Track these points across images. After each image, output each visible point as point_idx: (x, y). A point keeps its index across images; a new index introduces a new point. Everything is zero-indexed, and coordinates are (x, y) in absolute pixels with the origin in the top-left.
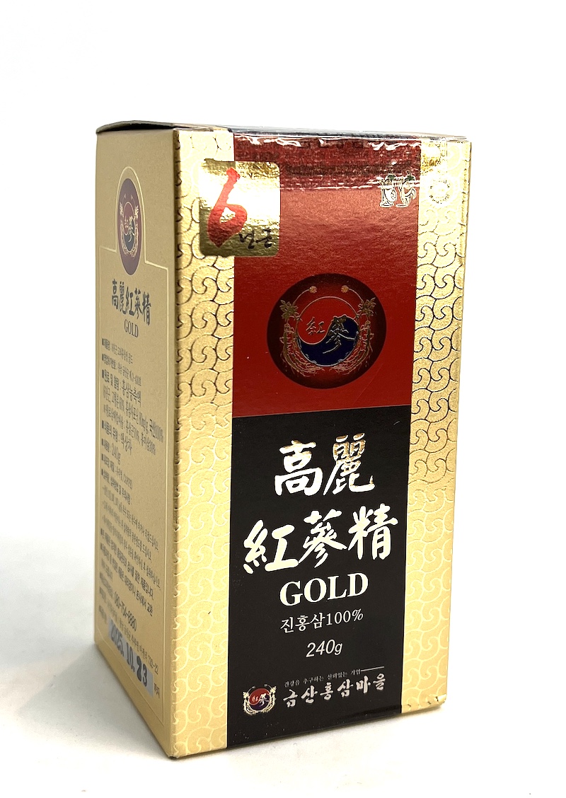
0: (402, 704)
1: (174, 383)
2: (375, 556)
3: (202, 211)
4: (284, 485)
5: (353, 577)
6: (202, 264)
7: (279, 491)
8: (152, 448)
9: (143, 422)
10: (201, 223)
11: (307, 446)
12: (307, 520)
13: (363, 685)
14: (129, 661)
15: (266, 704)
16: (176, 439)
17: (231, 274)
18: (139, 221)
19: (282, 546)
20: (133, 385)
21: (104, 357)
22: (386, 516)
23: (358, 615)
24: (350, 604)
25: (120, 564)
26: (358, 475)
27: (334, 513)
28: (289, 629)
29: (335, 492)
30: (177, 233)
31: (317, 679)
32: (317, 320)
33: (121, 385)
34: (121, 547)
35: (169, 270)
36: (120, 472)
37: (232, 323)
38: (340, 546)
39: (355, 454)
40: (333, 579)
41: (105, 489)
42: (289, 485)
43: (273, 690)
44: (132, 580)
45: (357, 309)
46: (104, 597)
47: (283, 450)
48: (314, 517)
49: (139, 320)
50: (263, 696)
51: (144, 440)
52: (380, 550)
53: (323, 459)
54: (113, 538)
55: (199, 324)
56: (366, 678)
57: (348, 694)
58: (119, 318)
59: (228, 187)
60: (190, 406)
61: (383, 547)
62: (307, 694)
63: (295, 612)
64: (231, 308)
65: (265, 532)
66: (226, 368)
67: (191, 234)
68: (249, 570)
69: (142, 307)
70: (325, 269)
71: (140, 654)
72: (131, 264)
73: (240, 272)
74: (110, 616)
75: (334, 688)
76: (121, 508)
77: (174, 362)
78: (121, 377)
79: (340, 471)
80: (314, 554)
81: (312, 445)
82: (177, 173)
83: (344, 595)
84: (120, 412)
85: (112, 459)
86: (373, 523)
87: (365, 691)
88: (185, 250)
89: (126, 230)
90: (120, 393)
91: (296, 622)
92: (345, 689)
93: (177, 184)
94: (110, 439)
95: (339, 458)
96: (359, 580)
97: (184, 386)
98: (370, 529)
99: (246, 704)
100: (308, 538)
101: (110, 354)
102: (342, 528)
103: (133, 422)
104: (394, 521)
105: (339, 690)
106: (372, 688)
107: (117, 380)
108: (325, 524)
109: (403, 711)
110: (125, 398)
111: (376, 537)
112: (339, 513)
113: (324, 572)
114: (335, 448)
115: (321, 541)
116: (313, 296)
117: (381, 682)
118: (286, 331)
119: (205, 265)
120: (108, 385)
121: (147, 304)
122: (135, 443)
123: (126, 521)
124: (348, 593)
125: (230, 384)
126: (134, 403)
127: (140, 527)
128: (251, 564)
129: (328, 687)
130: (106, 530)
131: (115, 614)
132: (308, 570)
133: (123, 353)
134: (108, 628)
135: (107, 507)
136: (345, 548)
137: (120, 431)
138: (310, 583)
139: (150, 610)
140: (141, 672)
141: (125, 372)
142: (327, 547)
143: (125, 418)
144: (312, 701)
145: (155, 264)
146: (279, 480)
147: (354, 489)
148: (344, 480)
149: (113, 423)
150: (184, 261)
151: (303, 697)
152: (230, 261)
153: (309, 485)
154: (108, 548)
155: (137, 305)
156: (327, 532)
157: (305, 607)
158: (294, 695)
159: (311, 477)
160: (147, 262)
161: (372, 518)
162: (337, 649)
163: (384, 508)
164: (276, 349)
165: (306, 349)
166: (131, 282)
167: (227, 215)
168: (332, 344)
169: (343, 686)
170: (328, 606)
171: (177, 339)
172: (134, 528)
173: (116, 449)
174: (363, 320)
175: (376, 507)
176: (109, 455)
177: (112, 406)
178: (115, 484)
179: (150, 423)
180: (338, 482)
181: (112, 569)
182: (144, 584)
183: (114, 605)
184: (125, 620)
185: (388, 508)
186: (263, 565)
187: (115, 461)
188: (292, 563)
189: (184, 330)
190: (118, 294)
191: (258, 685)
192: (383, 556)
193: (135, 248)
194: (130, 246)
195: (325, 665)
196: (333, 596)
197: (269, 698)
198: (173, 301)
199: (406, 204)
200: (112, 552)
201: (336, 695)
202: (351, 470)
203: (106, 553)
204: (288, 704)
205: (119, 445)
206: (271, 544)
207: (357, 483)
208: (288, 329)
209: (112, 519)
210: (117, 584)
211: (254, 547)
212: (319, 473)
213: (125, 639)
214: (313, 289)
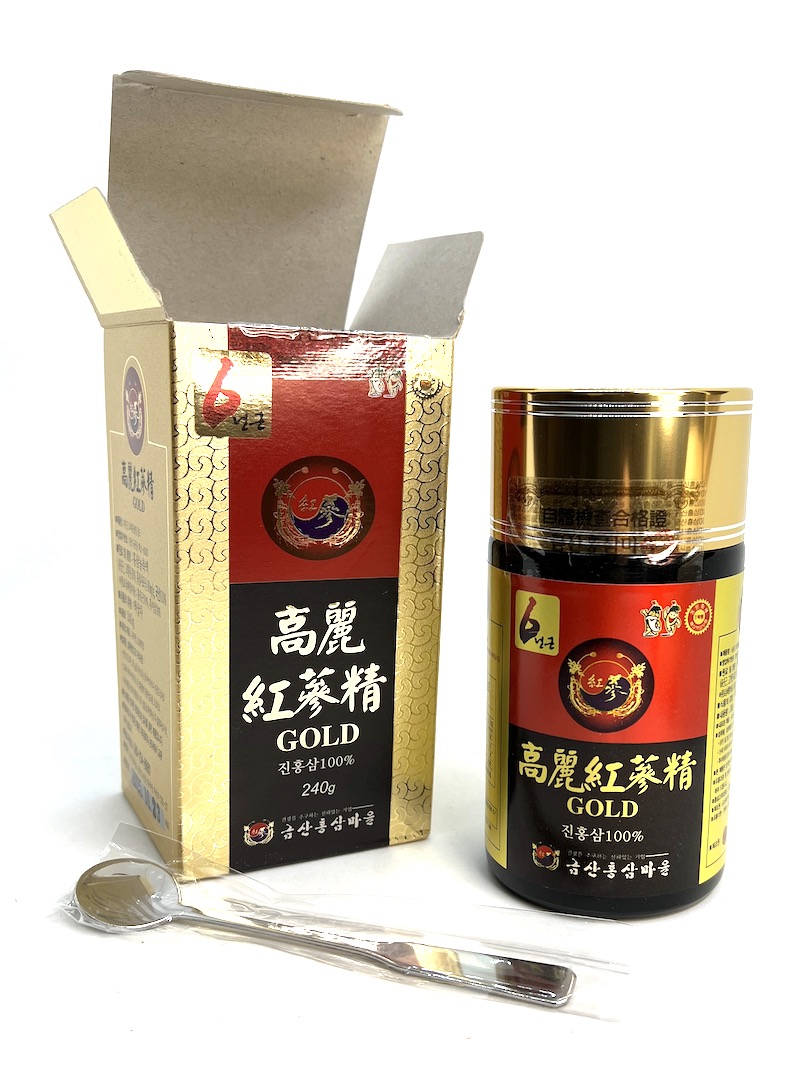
0: (390, 836)
1: (173, 551)
2: (365, 709)
3: (197, 395)
4: (280, 645)
5: (345, 727)
6: (198, 443)
7: (275, 651)
8: (158, 612)
9: (150, 589)
10: (196, 407)
11: (301, 611)
12: (302, 677)
13: (354, 821)
14: (147, 803)
15: (265, 836)
16: (177, 602)
17: (226, 453)
18: (142, 405)
19: (279, 699)
20: (142, 556)
21: (118, 532)
22: (376, 675)
23: (350, 760)
24: (342, 750)
25: (137, 719)
26: (349, 638)
27: (327, 671)
28: (286, 771)
29: (328, 652)
30: (174, 415)
31: (311, 815)
32: (310, 499)
33: (132, 557)
34: (137, 702)
35: (167, 449)
36: (134, 636)
37: (228, 498)
38: (333, 700)
39: (347, 619)
40: (326, 729)
41: (124, 652)
42: (285, 646)
43: (272, 824)
44: (146, 730)
45: (347, 490)
46: (127, 750)
47: (279, 614)
48: (309, 674)
49: (144, 496)
50: (262, 829)
51: (153, 605)
52: (370, 704)
53: (316, 623)
54: (132, 696)
55: (196, 497)
56: (357, 815)
57: (340, 828)
58: (129, 495)
59: (222, 374)
60: (190, 572)
61: (373, 701)
62: (302, 828)
63: (291, 757)
64: (226, 484)
65: (263, 686)
66: (223, 539)
67: (186, 416)
68: (248, 720)
69: (146, 484)
70: (317, 452)
71: (153, 795)
72: (136, 445)
73: (235, 452)
74: (132, 766)
75: (328, 823)
76: (137, 668)
77: (173, 532)
78: (132, 550)
79: (333, 634)
80: (308, 706)
81: (307, 610)
82: (173, 361)
83: (336, 743)
84: (133, 582)
85: (128, 624)
86: (363, 681)
87: (356, 826)
88: (181, 429)
89: (132, 414)
90: (132, 564)
91: (292, 765)
92: (338, 824)
93: (173, 370)
94: (126, 607)
95: (332, 623)
96: (350, 731)
97: (183, 554)
98: (361, 686)
99: (247, 836)
100: (303, 692)
101: (123, 529)
102: (335, 684)
103: (142, 589)
104: (383, 679)
105: (332, 824)
106: (362, 823)
107: (129, 553)
108: (318, 681)
109: (391, 843)
110: (135, 569)
111: (366, 693)
112: (332, 671)
113: (319, 723)
114: (328, 612)
115: (316, 695)
116: (306, 476)
117: (370, 818)
118: (279, 507)
119: (200, 444)
120: (122, 557)
121: (150, 482)
122: (145, 608)
123: (140, 679)
124: (341, 741)
125: (227, 553)
126: (142, 572)
127: (151, 683)
128: (250, 714)
129: (322, 822)
130: (127, 690)
131: (135, 763)
132: (303, 720)
133: (133, 528)
134: (130, 776)
135: (126, 669)
136: (338, 701)
137: (133, 599)
138: (306, 731)
139: (160, 756)
140: (156, 812)
141: (136, 545)
142: (320, 700)
143: (136, 586)
144: (307, 834)
145: (156, 444)
146: (275, 641)
147: (346, 650)
148: (336, 642)
149: (127, 593)
150: (181, 440)
151: (299, 831)
152: (225, 441)
153: (304, 646)
154: (128, 706)
155: (143, 483)
156: (320, 687)
157: (300, 753)
158: (290, 829)
159: (306, 639)
160: (150, 442)
161: (363, 676)
162: (331, 789)
163: (374, 667)
164: (270, 523)
165: (298, 523)
166: (137, 462)
167: (221, 399)
168: (325, 520)
169: (335, 822)
170: (321, 752)
171: (176, 511)
172: (146, 685)
173: (130, 615)
174: (353, 499)
175: (367, 666)
176: (125, 621)
177: (126, 576)
178: (130, 647)
179: (156, 589)
180: (331, 643)
181: (131, 723)
182: (155, 733)
183: (134, 755)
184: (142, 767)
185: (377, 668)
186: (261, 715)
187: (130, 626)
188: (289, 714)
189: (182, 503)
190: (127, 474)
191: (258, 820)
192: (373, 709)
193: (139, 432)
194: (135, 429)
195: (319, 803)
196: (326, 743)
197: (268, 831)
198: (171, 476)
199: (393, 395)
200: (131, 708)
201: (329, 829)
202: (343, 634)
203: (127, 710)
204: (286, 836)
205: (133, 611)
206: (268, 698)
207: (349, 644)
208: (282, 505)
209: (129, 679)
210: (136, 736)
211: (252, 699)
212: (313, 635)
213: (143, 783)
214: (305, 470)
